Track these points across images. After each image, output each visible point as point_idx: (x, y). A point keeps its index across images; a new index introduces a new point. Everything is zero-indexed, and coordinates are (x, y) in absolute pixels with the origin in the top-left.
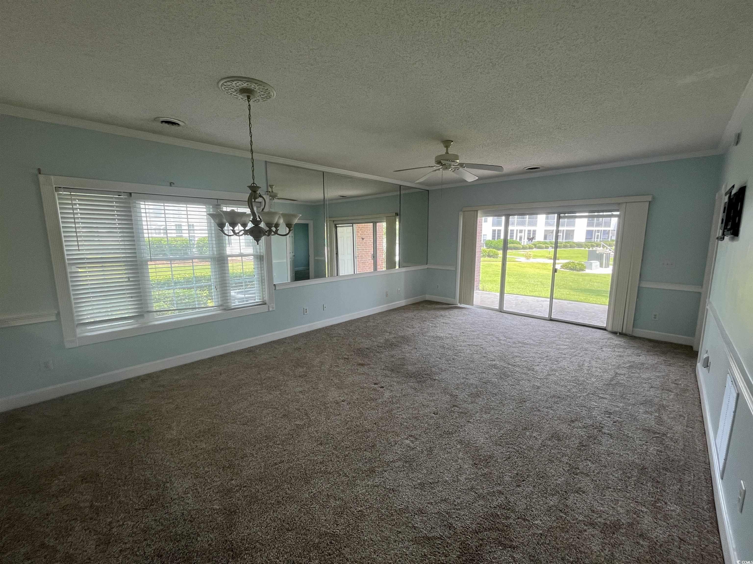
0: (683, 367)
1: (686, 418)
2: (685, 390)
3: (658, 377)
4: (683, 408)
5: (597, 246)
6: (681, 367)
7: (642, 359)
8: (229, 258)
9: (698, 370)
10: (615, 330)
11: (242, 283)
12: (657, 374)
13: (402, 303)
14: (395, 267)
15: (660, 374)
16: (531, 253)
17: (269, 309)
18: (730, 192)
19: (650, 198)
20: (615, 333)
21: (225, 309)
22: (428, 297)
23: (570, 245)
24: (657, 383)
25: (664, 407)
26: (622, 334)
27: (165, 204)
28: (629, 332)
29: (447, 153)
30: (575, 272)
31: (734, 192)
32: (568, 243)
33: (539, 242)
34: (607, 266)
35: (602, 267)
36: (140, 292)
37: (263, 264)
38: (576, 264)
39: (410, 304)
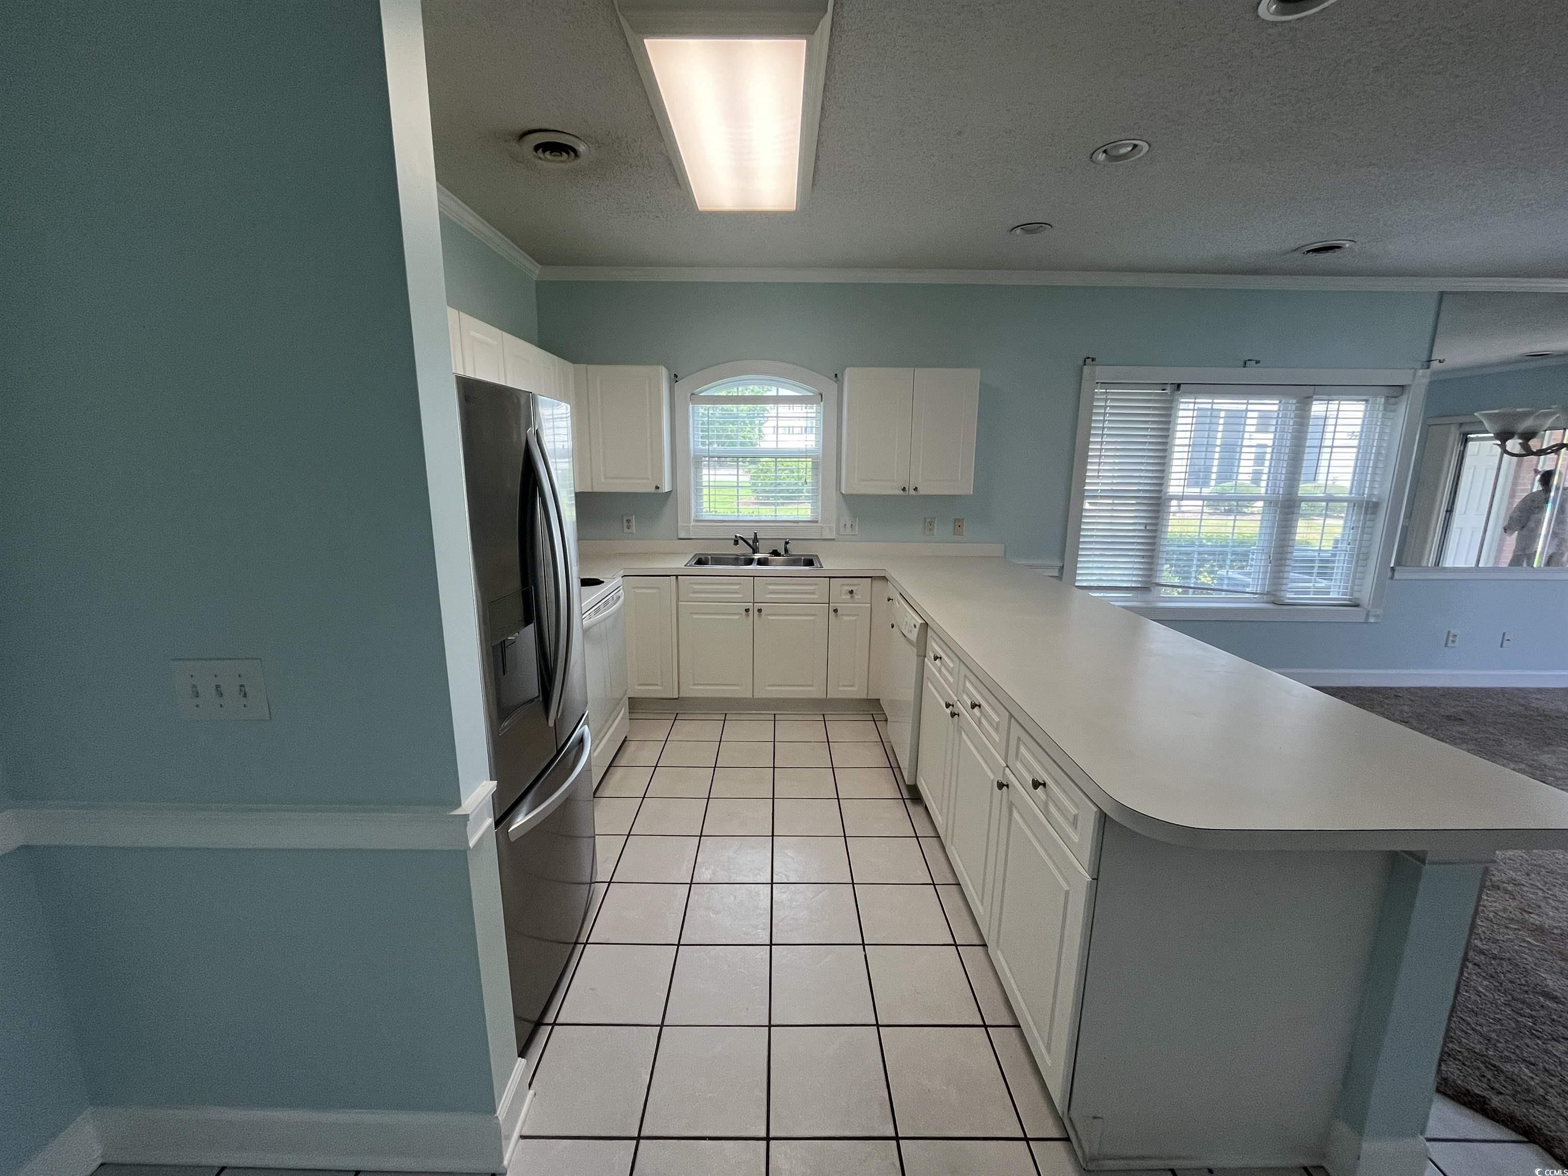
8: (1304, 505)
17: (1367, 619)
21: (1273, 603)
36: (1153, 550)
37: (1373, 520)
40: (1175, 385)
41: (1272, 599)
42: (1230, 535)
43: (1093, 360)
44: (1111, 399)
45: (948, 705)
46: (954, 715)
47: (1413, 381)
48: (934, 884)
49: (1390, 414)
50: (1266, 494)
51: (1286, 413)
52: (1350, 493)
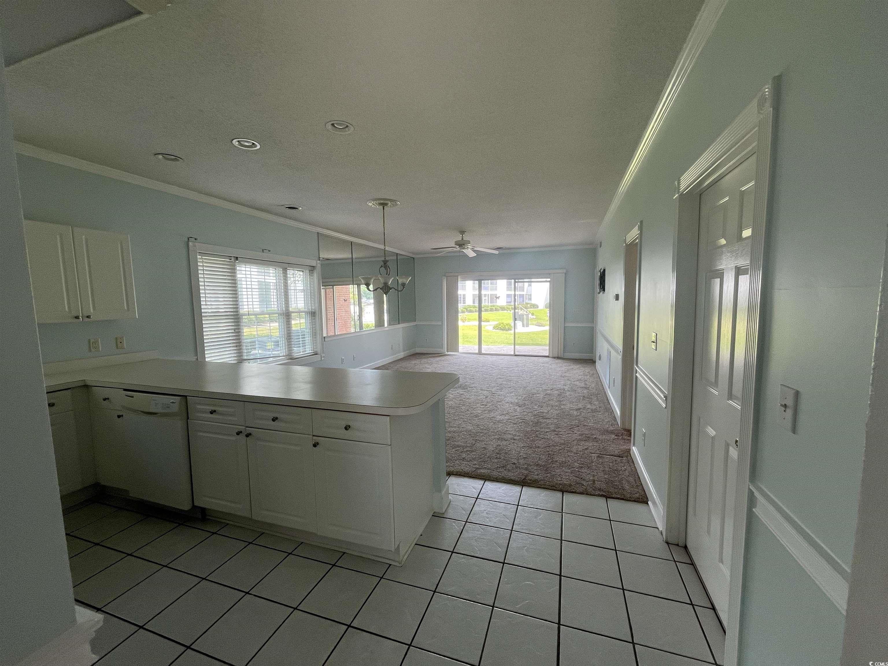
0: (591, 367)
1: (595, 382)
2: (593, 374)
3: (581, 372)
6: (589, 367)
8: (292, 314)
9: (597, 366)
10: (555, 356)
11: (299, 336)
12: (581, 371)
13: (401, 355)
14: (383, 325)
17: (321, 359)
18: (600, 271)
19: (564, 271)
20: (555, 358)
21: (291, 359)
22: (418, 350)
23: (495, 308)
24: (582, 374)
25: (586, 380)
26: (558, 358)
27: (251, 267)
28: (562, 356)
29: (462, 239)
30: (504, 332)
31: (602, 271)
32: (494, 306)
33: (470, 306)
34: (527, 326)
35: (524, 327)
36: (240, 342)
37: (315, 319)
38: (505, 325)
39: (408, 356)
40: (236, 258)
41: (290, 357)
42: (256, 334)
43: (195, 239)
44: (205, 262)
45: (238, 434)
46: (248, 435)
47: (317, 265)
48: (251, 543)
49: (312, 277)
50: (278, 310)
51: (279, 275)
52: (305, 309)
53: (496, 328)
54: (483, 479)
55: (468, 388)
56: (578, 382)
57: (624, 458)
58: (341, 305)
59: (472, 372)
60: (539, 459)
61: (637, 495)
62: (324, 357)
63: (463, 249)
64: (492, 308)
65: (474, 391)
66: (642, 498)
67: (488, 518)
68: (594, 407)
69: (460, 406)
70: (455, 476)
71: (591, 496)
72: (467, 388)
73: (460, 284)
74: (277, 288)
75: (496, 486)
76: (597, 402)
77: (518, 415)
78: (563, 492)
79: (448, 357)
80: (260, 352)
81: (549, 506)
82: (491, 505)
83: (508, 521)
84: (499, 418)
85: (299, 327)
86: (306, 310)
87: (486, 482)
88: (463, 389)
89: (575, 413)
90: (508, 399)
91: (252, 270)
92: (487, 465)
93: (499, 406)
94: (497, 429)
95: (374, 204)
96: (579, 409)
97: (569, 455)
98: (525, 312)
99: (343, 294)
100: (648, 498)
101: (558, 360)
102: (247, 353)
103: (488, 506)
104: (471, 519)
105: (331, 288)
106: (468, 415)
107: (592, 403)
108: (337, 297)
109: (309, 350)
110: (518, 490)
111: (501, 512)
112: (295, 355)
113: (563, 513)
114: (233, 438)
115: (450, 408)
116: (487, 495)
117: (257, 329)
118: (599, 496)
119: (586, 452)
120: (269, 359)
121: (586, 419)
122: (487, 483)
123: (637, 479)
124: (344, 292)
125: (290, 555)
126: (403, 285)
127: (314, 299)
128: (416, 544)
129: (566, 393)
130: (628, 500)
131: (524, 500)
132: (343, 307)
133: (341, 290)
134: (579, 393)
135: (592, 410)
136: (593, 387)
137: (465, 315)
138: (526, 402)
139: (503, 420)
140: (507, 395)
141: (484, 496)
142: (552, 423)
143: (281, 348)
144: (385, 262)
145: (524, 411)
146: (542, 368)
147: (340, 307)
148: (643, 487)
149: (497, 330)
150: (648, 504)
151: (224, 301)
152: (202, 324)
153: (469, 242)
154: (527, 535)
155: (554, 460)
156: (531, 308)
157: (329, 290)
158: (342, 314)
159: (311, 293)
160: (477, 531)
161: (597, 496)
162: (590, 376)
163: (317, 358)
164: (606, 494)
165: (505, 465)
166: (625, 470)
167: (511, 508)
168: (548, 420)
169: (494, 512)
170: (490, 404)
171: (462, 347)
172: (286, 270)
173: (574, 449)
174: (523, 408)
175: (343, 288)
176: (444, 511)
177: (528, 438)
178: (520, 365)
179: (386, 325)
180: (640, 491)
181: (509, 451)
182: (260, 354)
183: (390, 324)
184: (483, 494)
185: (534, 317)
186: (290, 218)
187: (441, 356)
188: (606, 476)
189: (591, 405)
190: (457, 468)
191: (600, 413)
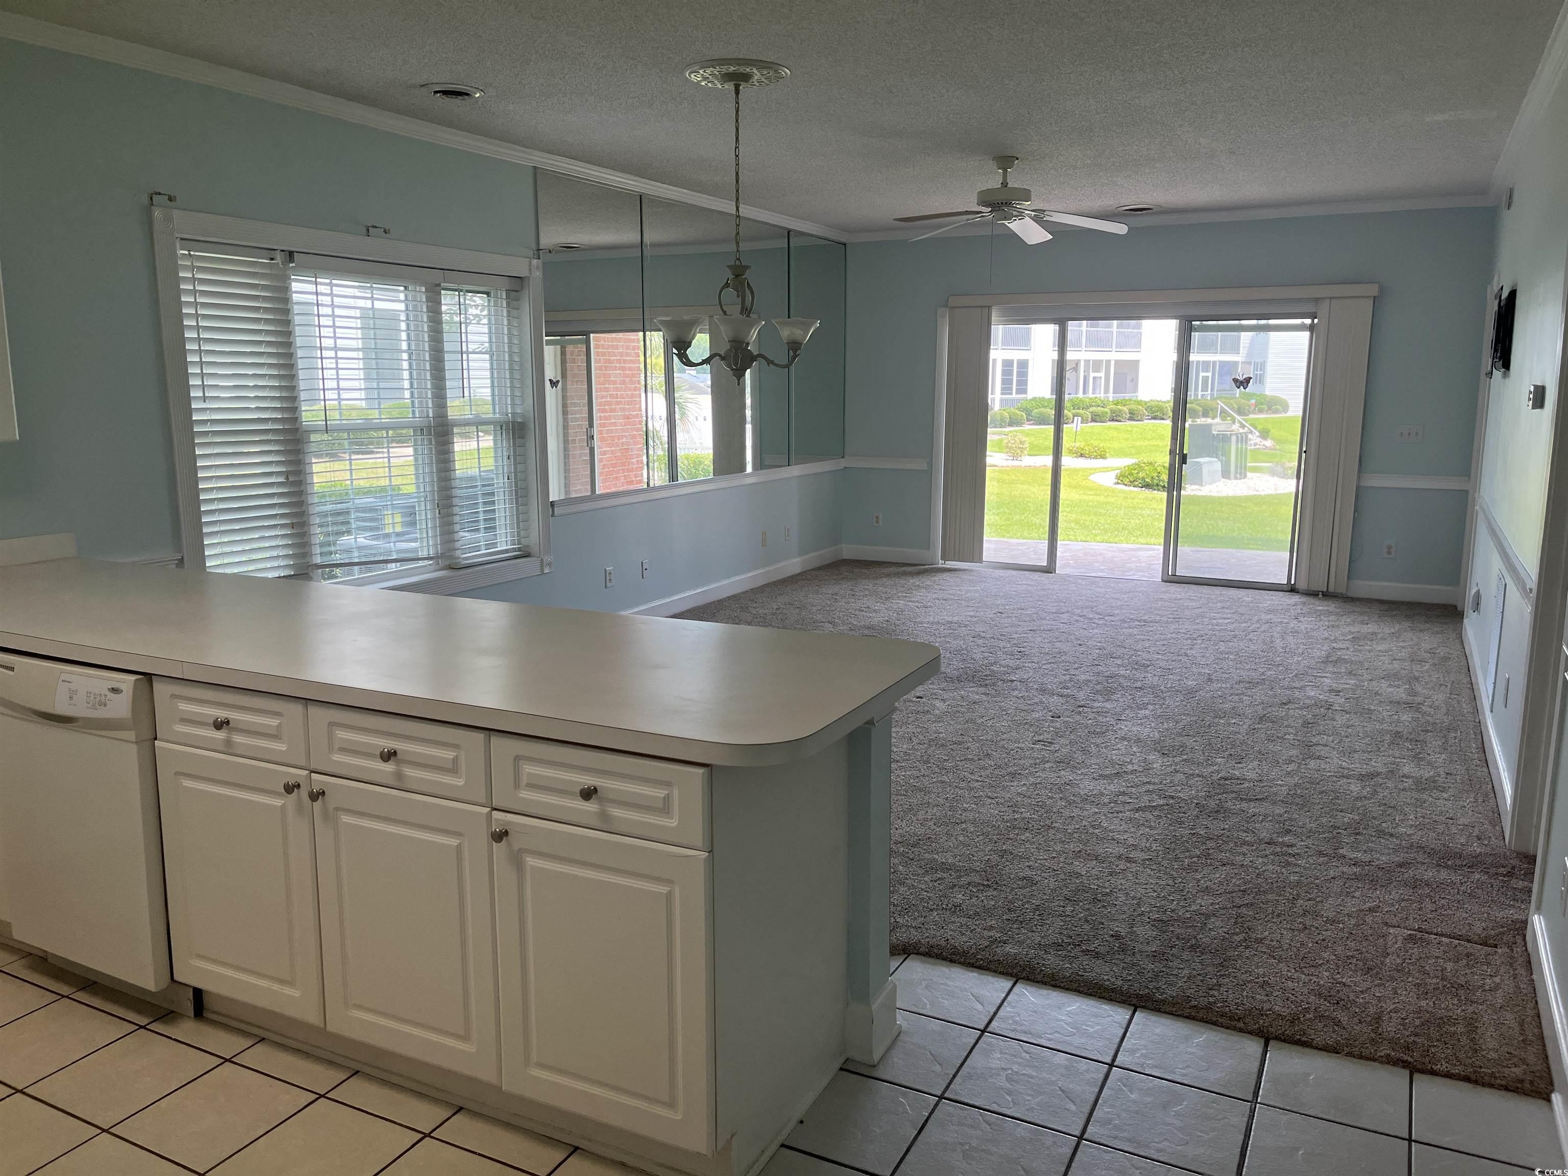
0: (1442, 632)
1: (1449, 686)
2: (1446, 659)
3: (1403, 647)
4: (1444, 676)
5: (1205, 414)
6: (1438, 633)
7: (1371, 628)
8: (456, 430)
9: (1466, 629)
10: (1315, 587)
11: (475, 497)
12: (1401, 644)
13: (794, 565)
14: (742, 468)
15: (1406, 644)
16: (1024, 439)
17: (542, 570)
18: (1502, 294)
19: (1373, 290)
20: (1313, 594)
21: (451, 568)
22: (848, 551)
24: (1403, 654)
25: (1417, 679)
26: (1327, 595)
28: (1341, 590)
29: (1005, 184)
32: (1124, 403)
33: (1039, 403)
34: (1241, 473)
35: (1229, 478)
36: (302, 514)
37: (523, 446)
38: (1159, 469)
39: (812, 570)
40: (288, 254)
41: (448, 563)
42: (348, 482)
43: (171, 199)
44: (198, 268)
45: (290, 789)
46: (315, 796)
47: (530, 273)
48: (323, 1096)
49: (515, 312)
50: (414, 417)
51: (416, 305)
52: (494, 413)
53: (1126, 481)
54: (1011, 975)
55: (1000, 683)
56: (1384, 684)
57: (1500, 951)
58: (612, 396)
59: (1020, 629)
60: (1202, 928)
61: (1517, 1071)
62: (550, 564)
63: (1005, 219)
64: (1120, 411)
65: (1016, 693)
66: (1531, 1083)
67: (1010, 1093)
68: (1428, 773)
69: (966, 738)
70: (922, 957)
71: (1362, 1061)
72: (994, 684)
73: (998, 331)
74: (409, 349)
75: (1048, 999)
76: (1444, 756)
77: (1154, 784)
78: (1267, 1038)
79: (946, 575)
80: (362, 541)
81: (1213, 1077)
82: (1025, 1054)
83: (1073, 1108)
84: (1087, 786)
85: (477, 469)
86: (498, 416)
87: (1018, 985)
88: (981, 686)
89: (1355, 787)
90: (1125, 728)
91: (336, 290)
92: (1030, 934)
93: (1093, 749)
94: (1077, 823)
95: (705, 79)
96: (1372, 775)
97: (1308, 923)
98: (1236, 427)
99: (619, 361)
100: (1556, 1084)
101: (1326, 603)
102: (322, 545)
103: (1015, 1056)
104: (959, 1090)
105: (579, 341)
106: (988, 772)
107: (1422, 759)
108: (600, 368)
109: (504, 542)
110: (1118, 1018)
111: (1053, 1079)
112: (466, 556)
113: (1257, 1103)
114: (278, 802)
115: (930, 746)
116: (1015, 1022)
117: (351, 464)
118: (1388, 1063)
119: (1369, 919)
120: (389, 565)
121: (1390, 811)
122: (1020, 988)
123: (1529, 1020)
124: (621, 354)
125: (427, 1138)
126: (794, 346)
127: (522, 381)
128: (783, 1145)
129: (1333, 719)
130: (1483, 1085)
131: (1132, 1051)
132: (618, 403)
133: (613, 347)
134: (1382, 722)
135: (1418, 782)
136: (1437, 704)
137: (1022, 432)
138: (1190, 742)
139: (1102, 794)
140: (1127, 712)
141: (1009, 1027)
142: (1266, 816)
143: (421, 533)
144: (739, 271)
145: (1177, 772)
146: (1263, 629)
147: (609, 403)
148: (1544, 1046)
149: (1132, 488)
150: (1549, 1100)
151: (256, 387)
152: (195, 458)
153: (1026, 195)
154: (1126, 1157)
155: (1253, 936)
156: (1261, 411)
157: (575, 351)
158: (614, 424)
159: (511, 360)
160: (972, 1127)
161: (1381, 1063)
162: (1435, 665)
163: (529, 566)
164: (1410, 1059)
165: (1086, 938)
166: (1497, 987)
167: (1087, 1071)
168: (1252, 804)
169: (1032, 1077)
170: (1063, 741)
171: (993, 546)
172: (438, 288)
173: (1328, 909)
174: (1177, 759)
175: (619, 340)
176: (876, 1060)
177: (1176, 859)
178: (1187, 613)
179: (749, 469)
180: (1531, 1059)
181: (1107, 894)
182: (360, 548)
183: (760, 465)
184: (1004, 1019)
185: (1268, 443)
186: (450, 124)
187: (919, 573)
188: (1423, 1003)
189: (1418, 766)
190: (933, 935)
191: (1445, 795)
